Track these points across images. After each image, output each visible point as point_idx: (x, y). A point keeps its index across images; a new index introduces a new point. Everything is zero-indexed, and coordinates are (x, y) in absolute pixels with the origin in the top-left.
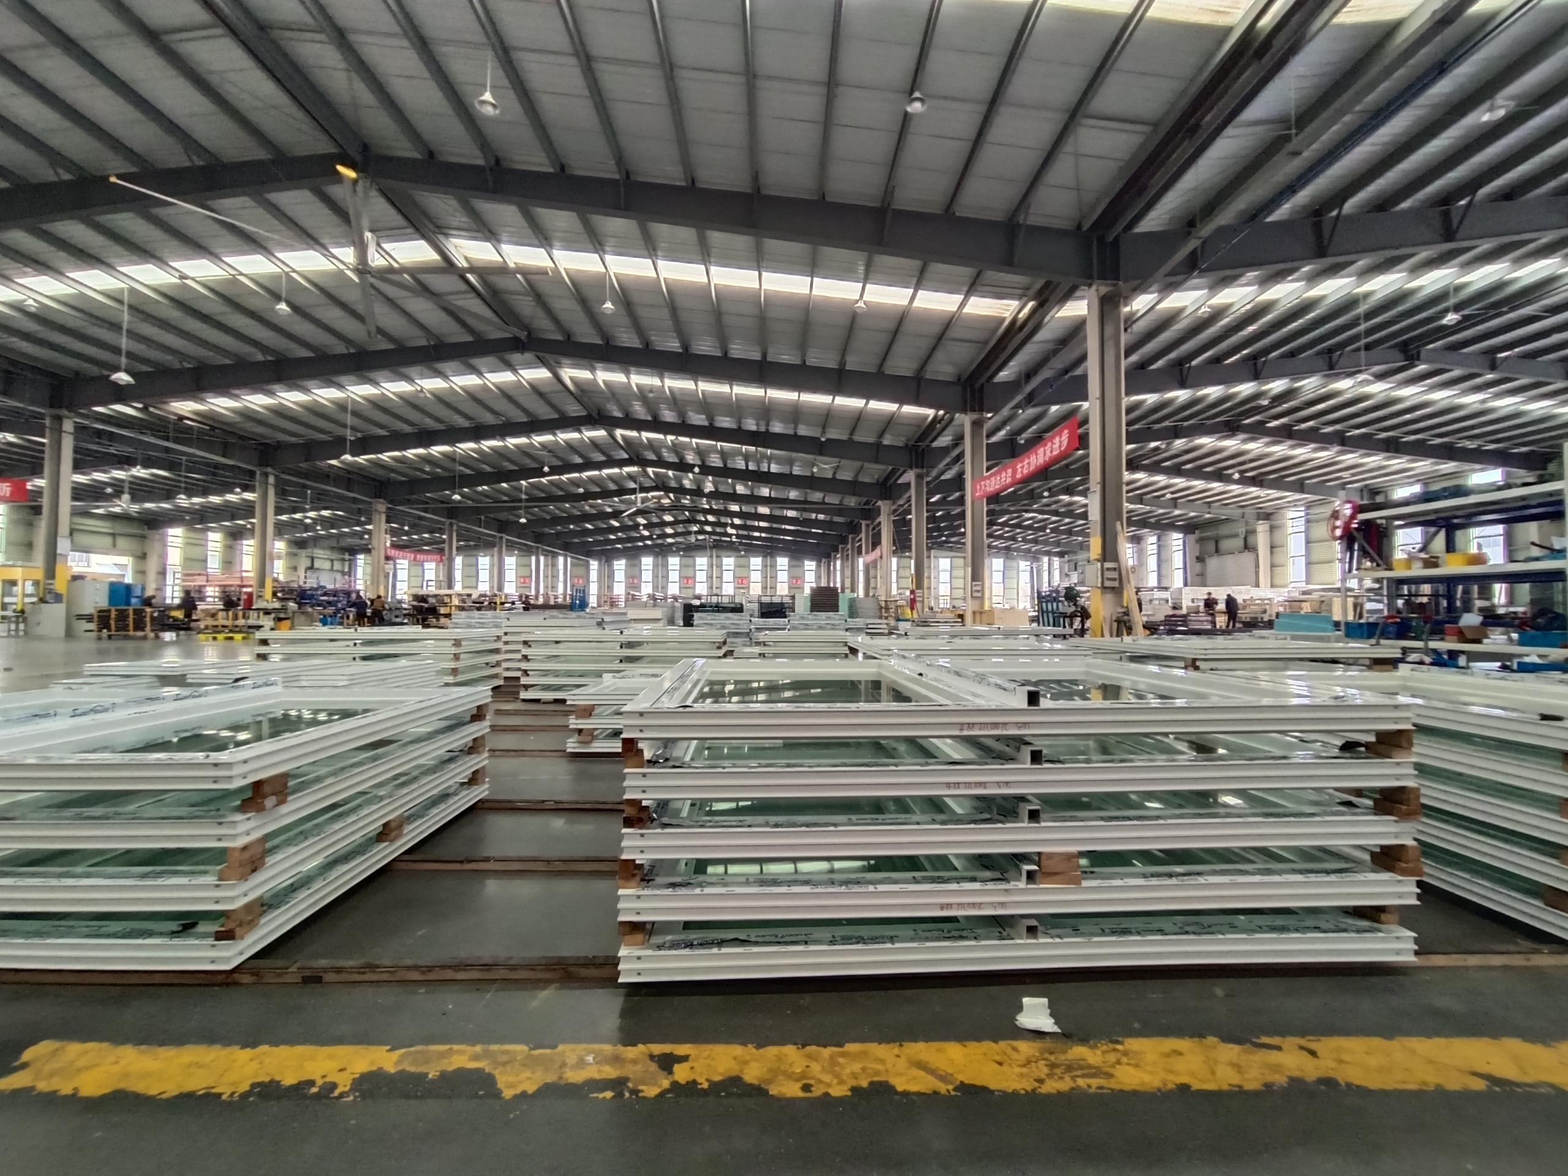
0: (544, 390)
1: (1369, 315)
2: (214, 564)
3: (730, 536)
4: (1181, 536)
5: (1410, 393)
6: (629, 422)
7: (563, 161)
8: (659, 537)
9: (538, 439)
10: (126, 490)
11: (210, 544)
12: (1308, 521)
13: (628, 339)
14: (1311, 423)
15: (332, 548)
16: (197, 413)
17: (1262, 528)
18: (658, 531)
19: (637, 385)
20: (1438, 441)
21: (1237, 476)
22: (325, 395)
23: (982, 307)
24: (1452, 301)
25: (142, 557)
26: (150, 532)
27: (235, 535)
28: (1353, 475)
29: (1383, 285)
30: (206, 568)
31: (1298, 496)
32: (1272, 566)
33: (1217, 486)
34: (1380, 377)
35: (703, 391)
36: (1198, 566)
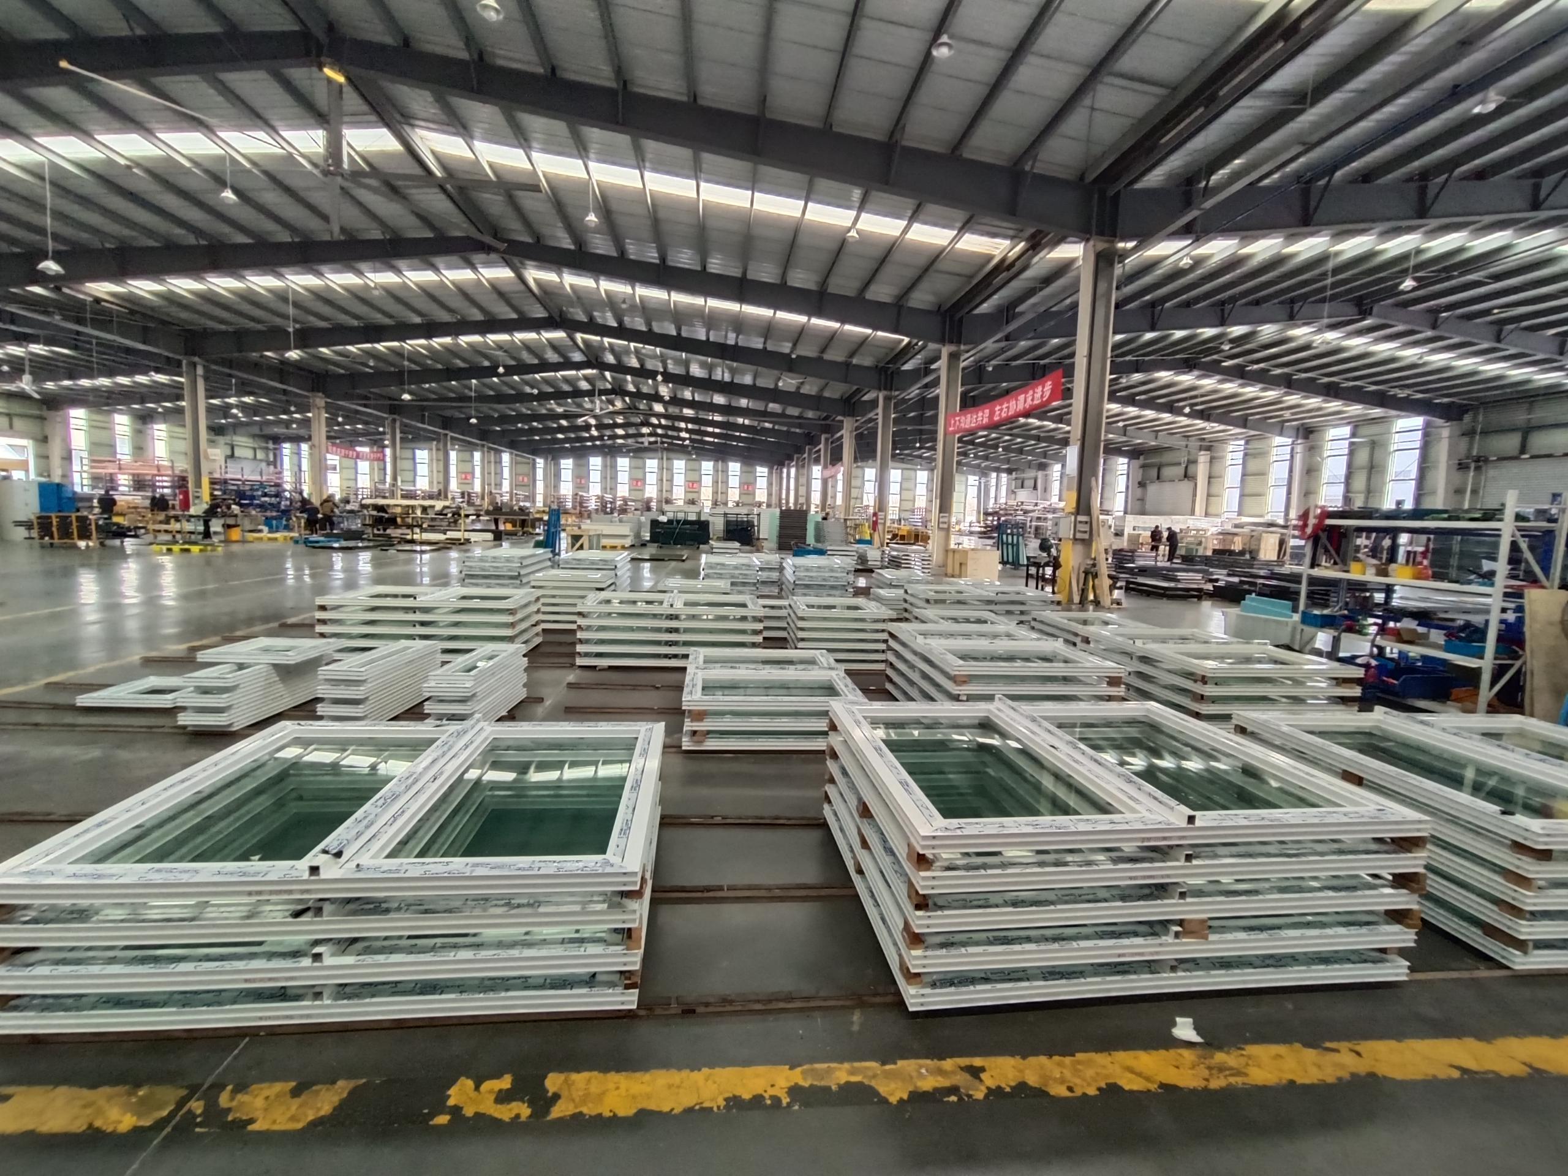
0: (505, 289)
1: (1336, 271)
2: (124, 449)
3: (684, 439)
4: (1126, 460)
5: (1357, 344)
6: (591, 326)
7: (555, 62)
8: (611, 437)
9: (493, 338)
10: (27, 368)
11: (117, 427)
12: (1246, 455)
13: (601, 245)
14: (1262, 365)
15: (254, 436)
16: (114, 295)
17: (1203, 458)
18: (608, 432)
19: (606, 291)
20: (1373, 388)
21: (1187, 410)
22: (261, 282)
23: (975, 243)
24: (1412, 262)
25: (44, 440)
26: (52, 413)
27: (145, 418)
28: (1293, 414)
29: (1353, 246)
30: (115, 453)
31: (1238, 430)
32: (1209, 495)
33: (1167, 417)
34: (1333, 327)
35: (675, 302)
36: (1139, 491)
